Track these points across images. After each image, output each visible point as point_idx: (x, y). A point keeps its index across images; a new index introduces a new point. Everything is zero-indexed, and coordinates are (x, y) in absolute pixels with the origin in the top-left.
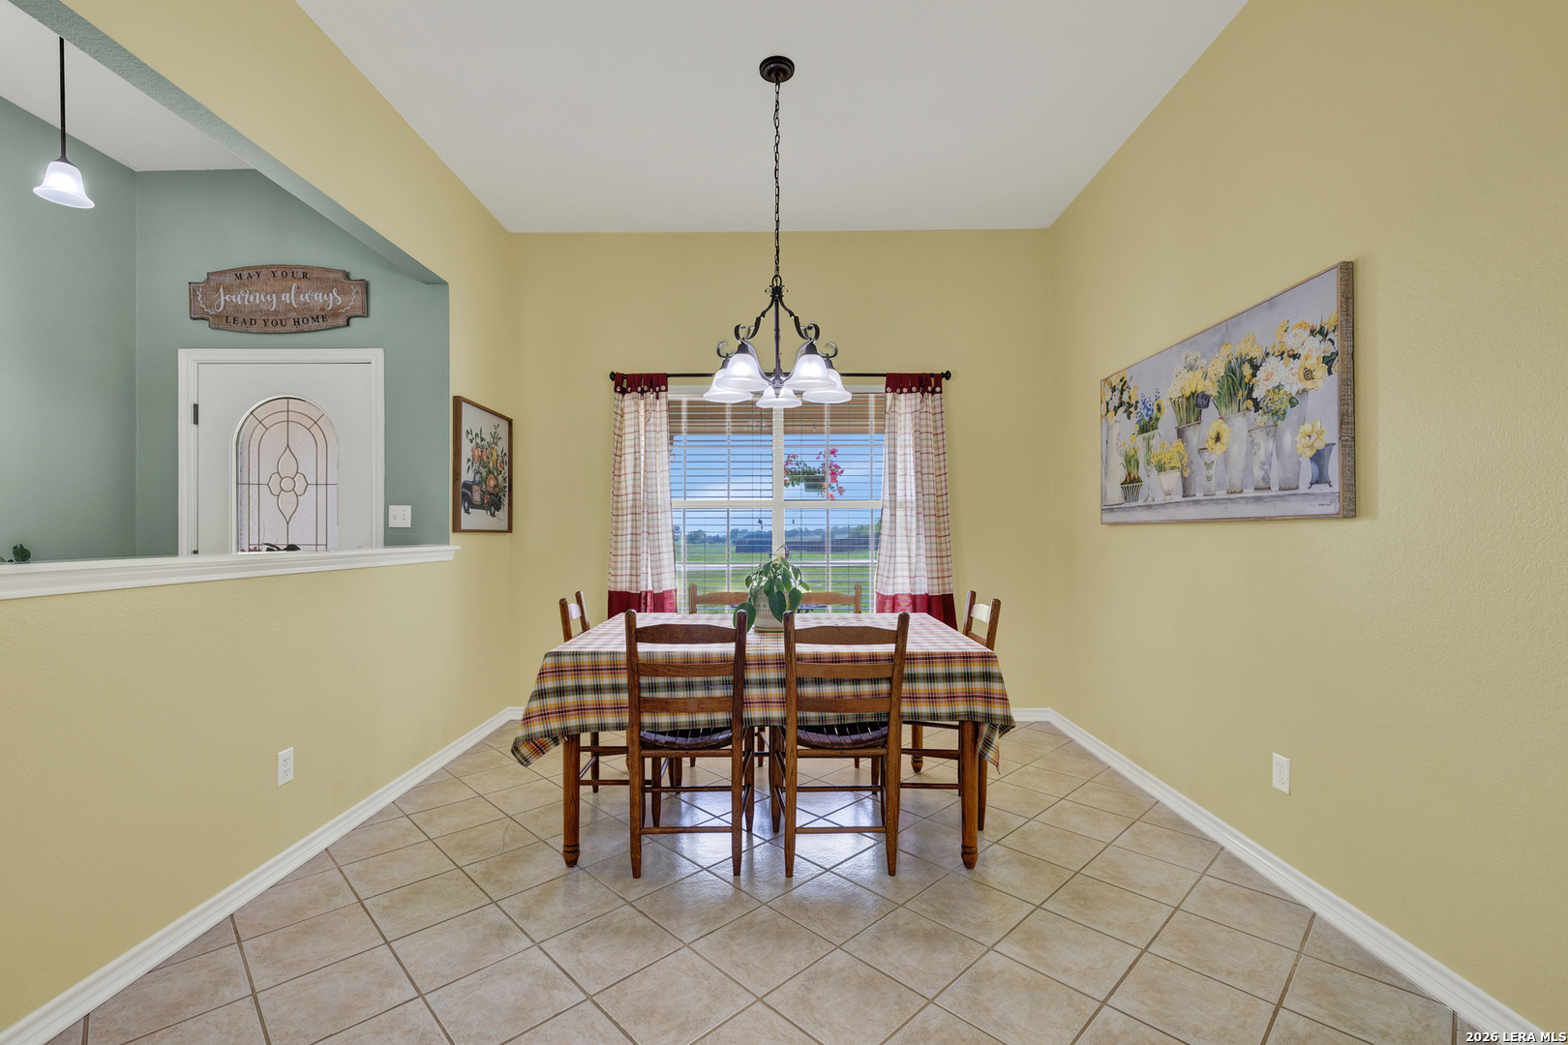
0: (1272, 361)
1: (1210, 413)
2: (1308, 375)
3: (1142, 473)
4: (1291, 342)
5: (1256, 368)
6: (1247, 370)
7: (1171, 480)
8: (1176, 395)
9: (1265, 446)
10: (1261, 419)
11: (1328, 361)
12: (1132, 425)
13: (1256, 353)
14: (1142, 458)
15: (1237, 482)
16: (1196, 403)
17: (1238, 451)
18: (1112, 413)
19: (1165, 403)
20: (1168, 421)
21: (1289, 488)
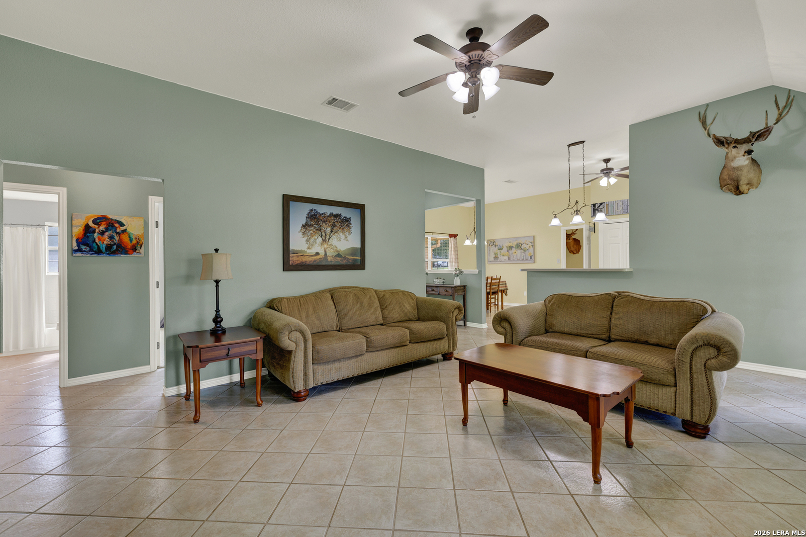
0: (524, 244)
1: (514, 249)
2: (530, 247)
3: (499, 256)
4: (527, 243)
5: (522, 245)
6: (520, 245)
7: (506, 258)
8: (507, 245)
9: (523, 254)
10: (522, 251)
11: (532, 246)
12: (497, 248)
13: (522, 243)
14: (499, 253)
15: (519, 258)
16: (511, 247)
17: (519, 255)
18: (491, 246)
19: (504, 246)
20: (505, 249)
21: (527, 260)
